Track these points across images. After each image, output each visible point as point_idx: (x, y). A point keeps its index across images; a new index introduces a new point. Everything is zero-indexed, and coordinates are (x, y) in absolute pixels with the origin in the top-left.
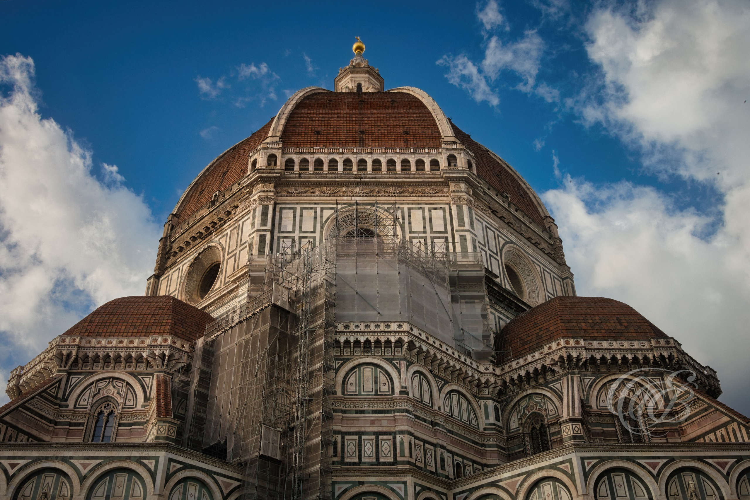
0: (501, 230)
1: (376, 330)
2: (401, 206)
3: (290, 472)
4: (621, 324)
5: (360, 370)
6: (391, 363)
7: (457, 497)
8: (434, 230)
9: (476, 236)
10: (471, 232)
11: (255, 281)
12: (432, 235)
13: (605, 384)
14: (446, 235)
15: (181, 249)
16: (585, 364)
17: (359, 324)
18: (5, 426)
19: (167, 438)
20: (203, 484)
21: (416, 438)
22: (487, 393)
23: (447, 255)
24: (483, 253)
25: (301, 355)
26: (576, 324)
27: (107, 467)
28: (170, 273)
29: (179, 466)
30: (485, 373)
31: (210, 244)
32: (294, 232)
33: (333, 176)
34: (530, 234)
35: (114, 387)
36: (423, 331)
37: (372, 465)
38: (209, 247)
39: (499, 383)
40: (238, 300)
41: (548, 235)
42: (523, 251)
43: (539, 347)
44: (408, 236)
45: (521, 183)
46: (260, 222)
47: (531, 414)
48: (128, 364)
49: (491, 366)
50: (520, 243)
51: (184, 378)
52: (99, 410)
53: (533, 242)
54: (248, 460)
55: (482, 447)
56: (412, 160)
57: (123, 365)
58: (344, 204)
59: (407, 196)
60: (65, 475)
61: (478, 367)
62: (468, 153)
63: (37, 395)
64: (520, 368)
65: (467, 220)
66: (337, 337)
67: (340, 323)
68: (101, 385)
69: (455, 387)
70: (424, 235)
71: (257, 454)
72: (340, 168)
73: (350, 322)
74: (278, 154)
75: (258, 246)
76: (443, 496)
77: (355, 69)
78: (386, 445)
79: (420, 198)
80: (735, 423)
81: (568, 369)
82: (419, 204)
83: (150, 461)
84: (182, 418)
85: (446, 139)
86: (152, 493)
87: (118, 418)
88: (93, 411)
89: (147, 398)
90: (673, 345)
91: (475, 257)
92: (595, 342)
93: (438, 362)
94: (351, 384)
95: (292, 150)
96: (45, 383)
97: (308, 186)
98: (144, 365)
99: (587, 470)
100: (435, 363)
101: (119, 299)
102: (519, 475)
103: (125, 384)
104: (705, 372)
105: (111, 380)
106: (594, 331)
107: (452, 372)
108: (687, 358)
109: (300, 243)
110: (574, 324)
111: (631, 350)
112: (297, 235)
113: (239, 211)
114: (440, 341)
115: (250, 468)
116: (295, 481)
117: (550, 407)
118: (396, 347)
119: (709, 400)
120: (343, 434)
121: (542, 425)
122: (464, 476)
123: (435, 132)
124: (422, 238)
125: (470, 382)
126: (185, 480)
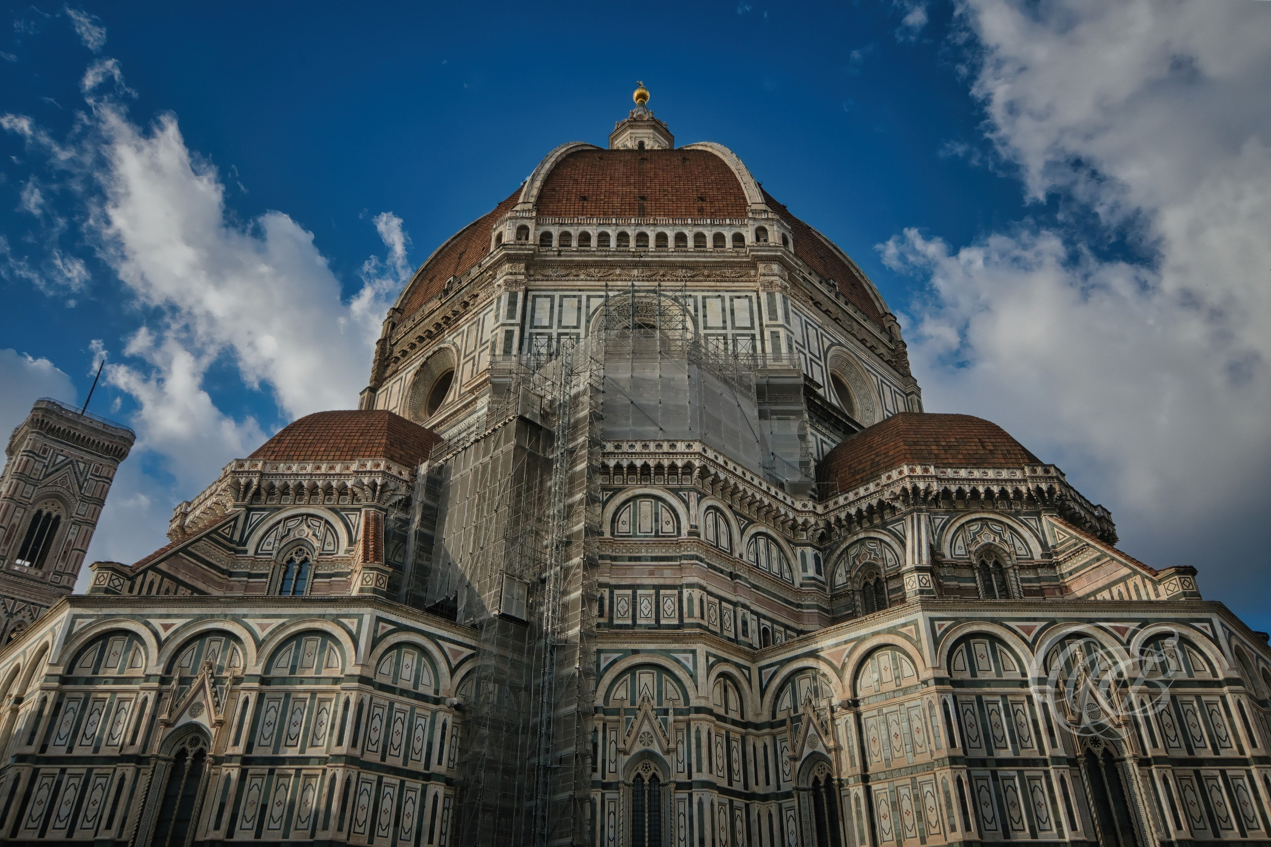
0: (826, 327)
1: (657, 451)
2: (693, 294)
3: (540, 637)
4: (984, 448)
5: (635, 505)
6: (677, 494)
7: (763, 672)
8: (737, 325)
9: (793, 333)
10: (785, 328)
11: (499, 390)
12: (734, 332)
13: (962, 526)
14: (752, 332)
15: (404, 353)
16: (936, 499)
17: (634, 443)
18: (159, 577)
19: (375, 591)
20: (423, 651)
21: (710, 594)
22: (805, 538)
23: (754, 356)
24: (802, 356)
25: (556, 484)
26: (924, 447)
27: (293, 629)
28: (390, 384)
29: (391, 627)
30: (802, 512)
31: (442, 346)
32: (551, 327)
33: (604, 253)
34: (864, 335)
35: (309, 527)
36: (720, 454)
37: (650, 628)
38: (441, 349)
39: (822, 524)
40: (475, 416)
41: (888, 337)
42: (854, 357)
43: (875, 476)
44: (702, 332)
45: (852, 269)
46: (506, 314)
47: (863, 566)
48: (327, 497)
49: (811, 502)
50: (850, 346)
51: (402, 515)
52: (288, 557)
53: (868, 345)
54: (484, 620)
55: (797, 608)
56: (709, 233)
57: (321, 497)
58: (619, 290)
59: (701, 281)
60: (237, 639)
61: (793, 503)
62: (782, 225)
63: (205, 536)
64: (849, 504)
65: (780, 312)
66: (606, 461)
67: (609, 441)
68: (291, 524)
69: (762, 529)
70: (723, 332)
71: (496, 612)
72: (613, 243)
73: (622, 441)
74: (531, 225)
75: (503, 345)
76: (744, 671)
77: (635, 123)
78: (669, 602)
79: (718, 284)
80: (1138, 577)
81: (913, 505)
82: (716, 291)
83: (351, 620)
84: (399, 568)
85: (754, 207)
86: (353, 663)
87: (314, 567)
88: (280, 559)
89: (352, 542)
90: (1054, 475)
91: (791, 359)
92: (949, 470)
93: (740, 495)
94: (624, 523)
95: (549, 220)
96: (216, 522)
97: (571, 268)
98: (348, 498)
99: (938, 634)
100: (736, 496)
101: (318, 414)
102: (846, 642)
103: (323, 522)
104: (1096, 513)
105: (305, 517)
106: (948, 456)
107: (759, 509)
108: (1072, 493)
109: (558, 342)
110: (922, 447)
111: (997, 480)
112: (554, 331)
113: (479, 301)
114: (743, 467)
115: (487, 631)
116: (546, 648)
117: (889, 556)
118: (683, 474)
119: (1103, 546)
120: (612, 588)
121: (878, 579)
122: (774, 644)
123: (740, 198)
124: (720, 335)
125: (783, 523)
126: (398, 646)
